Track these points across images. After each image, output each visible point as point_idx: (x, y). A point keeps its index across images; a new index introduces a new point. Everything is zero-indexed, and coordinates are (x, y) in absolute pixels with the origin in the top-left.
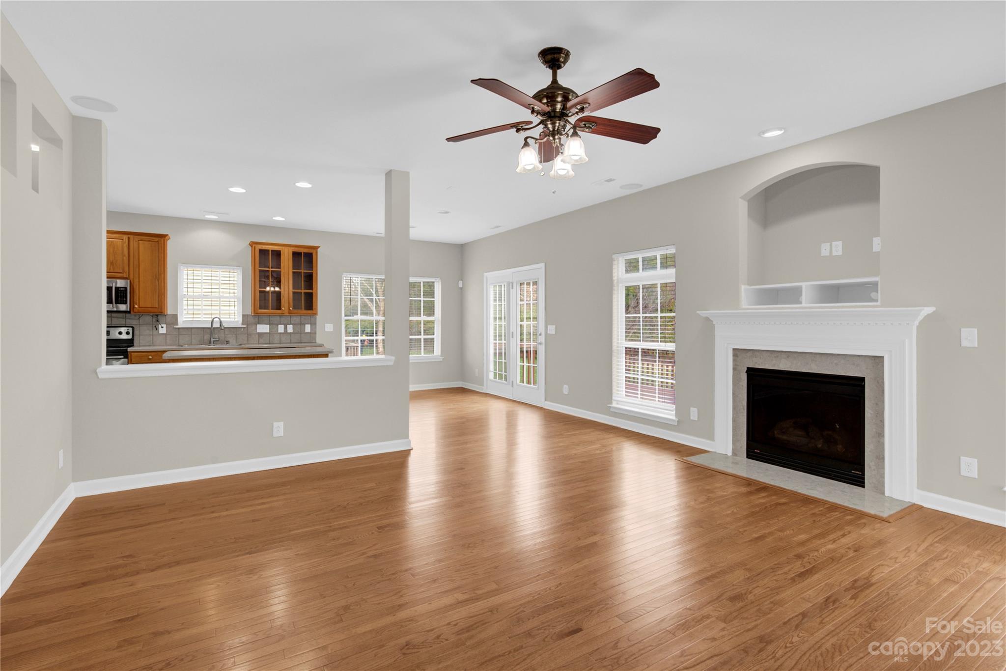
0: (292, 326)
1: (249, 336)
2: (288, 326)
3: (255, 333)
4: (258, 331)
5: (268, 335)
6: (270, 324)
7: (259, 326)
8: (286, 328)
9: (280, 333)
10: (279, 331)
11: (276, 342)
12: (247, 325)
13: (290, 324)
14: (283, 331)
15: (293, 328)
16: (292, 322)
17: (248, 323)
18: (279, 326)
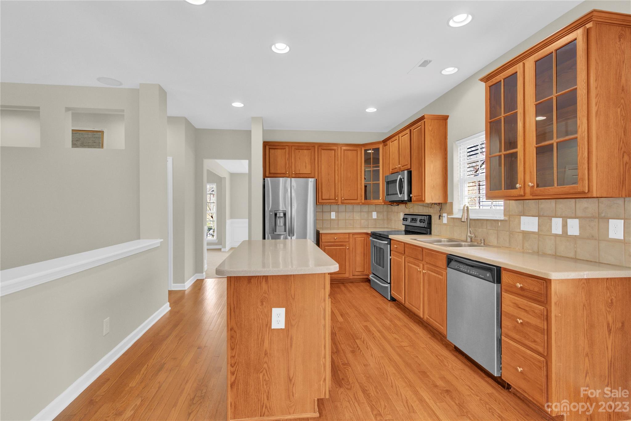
0: (577, 221)
1: (511, 235)
2: (569, 221)
3: (518, 231)
4: (522, 229)
5: (537, 236)
6: (539, 216)
7: (523, 218)
8: (565, 226)
9: (556, 235)
10: (554, 231)
11: (549, 252)
12: (510, 216)
13: (576, 218)
14: (559, 232)
15: (581, 227)
16: (579, 214)
17: (510, 214)
18: (554, 220)
